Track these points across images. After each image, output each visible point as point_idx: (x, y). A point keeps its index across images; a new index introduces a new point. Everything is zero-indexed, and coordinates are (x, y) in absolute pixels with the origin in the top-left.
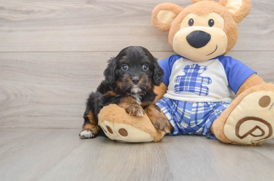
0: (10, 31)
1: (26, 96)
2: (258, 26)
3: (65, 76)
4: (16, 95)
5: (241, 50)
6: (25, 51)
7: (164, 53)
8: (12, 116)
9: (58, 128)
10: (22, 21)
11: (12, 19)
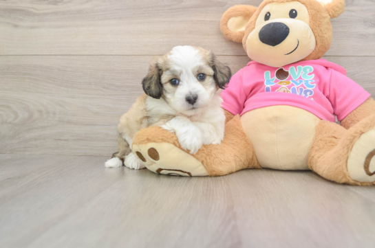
0: (32, 27)
1: (54, 114)
2: (365, 22)
3: (104, 87)
4: (40, 112)
5: (340, 55)
6: (53, 54)
7: (235, 57)
8: (36, 139)
9: (96, 156)
10: (48, 14)
11: (35, 11)
